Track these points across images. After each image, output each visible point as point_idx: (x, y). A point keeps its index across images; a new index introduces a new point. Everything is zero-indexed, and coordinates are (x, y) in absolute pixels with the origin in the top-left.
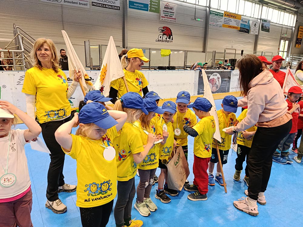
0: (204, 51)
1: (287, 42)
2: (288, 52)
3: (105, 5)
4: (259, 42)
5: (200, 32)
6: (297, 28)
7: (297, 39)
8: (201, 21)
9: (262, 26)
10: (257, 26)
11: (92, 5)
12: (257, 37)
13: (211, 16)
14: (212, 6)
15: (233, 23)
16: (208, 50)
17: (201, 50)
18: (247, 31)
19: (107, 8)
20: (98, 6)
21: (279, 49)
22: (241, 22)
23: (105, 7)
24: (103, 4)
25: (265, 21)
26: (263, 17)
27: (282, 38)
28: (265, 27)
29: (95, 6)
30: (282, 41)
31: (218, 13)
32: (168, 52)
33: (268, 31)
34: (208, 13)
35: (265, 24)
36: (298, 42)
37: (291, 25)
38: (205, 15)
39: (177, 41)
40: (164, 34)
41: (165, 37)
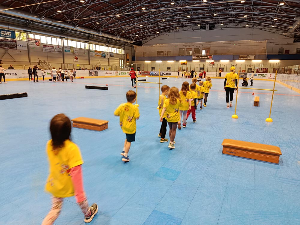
0: (89, 64)
1: (122, 60)
3: (58, 51)
4: (110, 60)
5: (87, 58)
6: (126, 54)
7: (127, 59)
8: (87, 54)
9: (110, 55)
10: (108, 55)
11: (55, 52)
12: (109, 59)
13: (90, 52)
14: (90, 49)
15: (98, 54)
16: (91, 64)
17: (88, 64)
18: (105, 57)
21: (119, 63)
22: (102, 54)
25: (111, 53)
26: (110, 51)
27: (120, 59)
28: (111, 55)
30: (120, 60)
31: (93, 51)
32: (79, 65)
33: (113, 56)
34: (89, 51)
35: (111, 54)
36: (128, 60)
37: (123, 54)
38: (88, 52)
39: (80, 61)
40: (75, 59)
41: (76, 60)
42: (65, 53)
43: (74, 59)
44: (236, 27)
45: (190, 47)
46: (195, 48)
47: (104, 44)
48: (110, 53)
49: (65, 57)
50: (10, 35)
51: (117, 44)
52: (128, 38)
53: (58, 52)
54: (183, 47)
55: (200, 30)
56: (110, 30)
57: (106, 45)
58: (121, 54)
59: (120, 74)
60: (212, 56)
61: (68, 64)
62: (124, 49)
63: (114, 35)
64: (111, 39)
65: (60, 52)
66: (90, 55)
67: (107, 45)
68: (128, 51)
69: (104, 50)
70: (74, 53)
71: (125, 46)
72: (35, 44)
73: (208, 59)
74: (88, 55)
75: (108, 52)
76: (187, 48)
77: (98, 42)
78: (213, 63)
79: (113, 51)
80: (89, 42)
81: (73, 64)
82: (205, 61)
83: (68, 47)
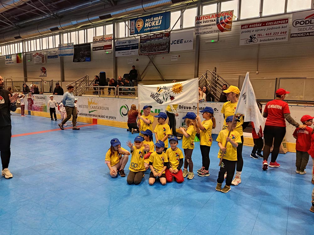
3: (309, 33)
11: (291, 37)
19: (311, 35)
20: (298, 37)
23: (309, 35)
24: (306, 33)
29: (295, 37)
50: (159, 23)
72: (216, 28)
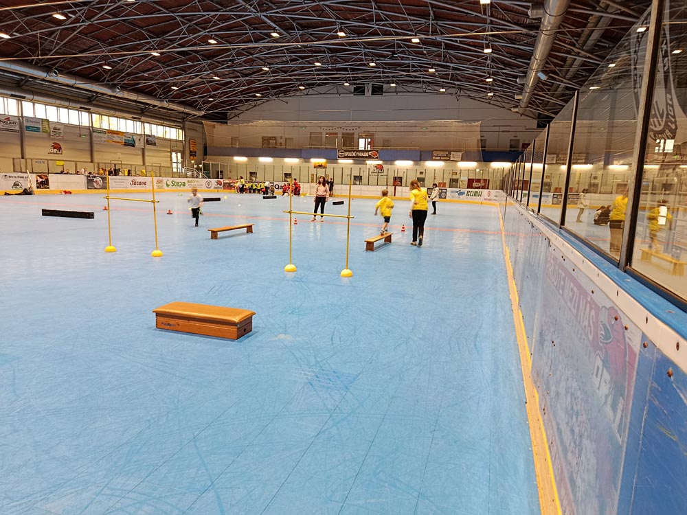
0: (92, 162)
1: (179, 155)
2: (182, 163)
4: (146, 154)
5: (87, 146)
6: (187, 141)
7: (191, 152)
8: (85, 138)
9: (147, 141)
10: (142, 140)
12: (143, 149)
13: (94, 134)
14: (94, 126)
15: (116, 138)
16: (96, 160)
17: (90, 161)
18: (133, 145)
21: (171, 160)
22: (124, 138)
25: (149, 136)
26: (147, 133)
27: (172, 151)
28: (150, 141)
30: (174, 154)
31: (101, 131)
32: (62, 163)
33: (155, 144)
34: (91, 131)
35: (150, 139)
36: (193, 154)
37: (181, 139)
38: (89, 133)
39: (66, 153)
40: (55, 148)
41: (55, 151)
42: (26, 133)
43: (50, 149)
44: (425, 92)
45: (335, 131)
46: (343, 134)
47: (131, 116)
48: (147, 135)
49: (26, 143)
51: (165, 118)
52: (191, 105)
53: (7, 130)
54: (319, 130)
55: (352, 95)
56: (143, 84)
57: (135, 118)
58: (176, 141)
59: (168, 185)
60: (377, 151)
61: (34, 161)
62: (183, 129)
63: (155, 96)
64: (149, 105)
65: (13, 131)
66: (94, 139)
67: (139, 119)
68: (192, 133)
69: (130, 130)
70: (52, 134)
71: (186, 122)
73: (370, 157)
74: (89, 141)
75: (141, 135)
76: (328, 131)
77: (115, 110)
78: (380, 167)
79: (154, 133)
80: (90, 109)
81: (48, 160)
82: (363, 163)
83: (34, 120)
